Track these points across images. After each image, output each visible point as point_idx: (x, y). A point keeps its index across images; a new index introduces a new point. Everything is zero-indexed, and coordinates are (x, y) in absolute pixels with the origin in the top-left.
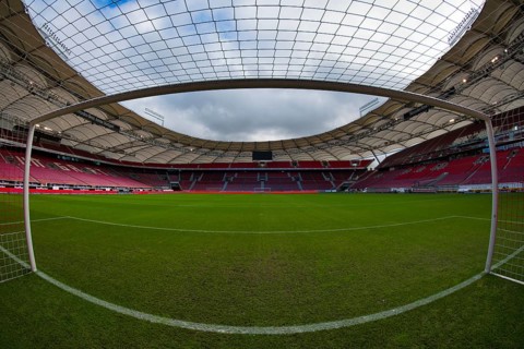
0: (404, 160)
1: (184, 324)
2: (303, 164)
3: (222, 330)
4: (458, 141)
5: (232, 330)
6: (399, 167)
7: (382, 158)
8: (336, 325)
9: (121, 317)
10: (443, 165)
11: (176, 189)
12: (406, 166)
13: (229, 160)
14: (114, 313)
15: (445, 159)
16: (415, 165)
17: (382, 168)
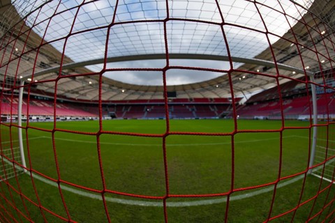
0: (263, 98)
1: (120, 201)
2: (197, 100)
3: (142, 204)
4: (299, 86)
5: (148, 204)
6: (260, 102)
7: (248, 96)
8: (210, 202)
9: (82, 198)
10: (289, 102)
11: (113, 117)
12: (265, 102)
13: (148, 97)
14: (77, 195)
15: (290, 97)
16: (271, 101)
17: (249, 103)
